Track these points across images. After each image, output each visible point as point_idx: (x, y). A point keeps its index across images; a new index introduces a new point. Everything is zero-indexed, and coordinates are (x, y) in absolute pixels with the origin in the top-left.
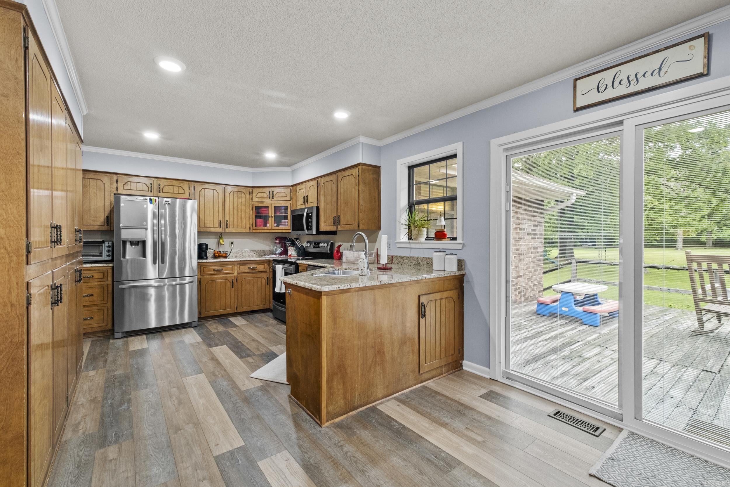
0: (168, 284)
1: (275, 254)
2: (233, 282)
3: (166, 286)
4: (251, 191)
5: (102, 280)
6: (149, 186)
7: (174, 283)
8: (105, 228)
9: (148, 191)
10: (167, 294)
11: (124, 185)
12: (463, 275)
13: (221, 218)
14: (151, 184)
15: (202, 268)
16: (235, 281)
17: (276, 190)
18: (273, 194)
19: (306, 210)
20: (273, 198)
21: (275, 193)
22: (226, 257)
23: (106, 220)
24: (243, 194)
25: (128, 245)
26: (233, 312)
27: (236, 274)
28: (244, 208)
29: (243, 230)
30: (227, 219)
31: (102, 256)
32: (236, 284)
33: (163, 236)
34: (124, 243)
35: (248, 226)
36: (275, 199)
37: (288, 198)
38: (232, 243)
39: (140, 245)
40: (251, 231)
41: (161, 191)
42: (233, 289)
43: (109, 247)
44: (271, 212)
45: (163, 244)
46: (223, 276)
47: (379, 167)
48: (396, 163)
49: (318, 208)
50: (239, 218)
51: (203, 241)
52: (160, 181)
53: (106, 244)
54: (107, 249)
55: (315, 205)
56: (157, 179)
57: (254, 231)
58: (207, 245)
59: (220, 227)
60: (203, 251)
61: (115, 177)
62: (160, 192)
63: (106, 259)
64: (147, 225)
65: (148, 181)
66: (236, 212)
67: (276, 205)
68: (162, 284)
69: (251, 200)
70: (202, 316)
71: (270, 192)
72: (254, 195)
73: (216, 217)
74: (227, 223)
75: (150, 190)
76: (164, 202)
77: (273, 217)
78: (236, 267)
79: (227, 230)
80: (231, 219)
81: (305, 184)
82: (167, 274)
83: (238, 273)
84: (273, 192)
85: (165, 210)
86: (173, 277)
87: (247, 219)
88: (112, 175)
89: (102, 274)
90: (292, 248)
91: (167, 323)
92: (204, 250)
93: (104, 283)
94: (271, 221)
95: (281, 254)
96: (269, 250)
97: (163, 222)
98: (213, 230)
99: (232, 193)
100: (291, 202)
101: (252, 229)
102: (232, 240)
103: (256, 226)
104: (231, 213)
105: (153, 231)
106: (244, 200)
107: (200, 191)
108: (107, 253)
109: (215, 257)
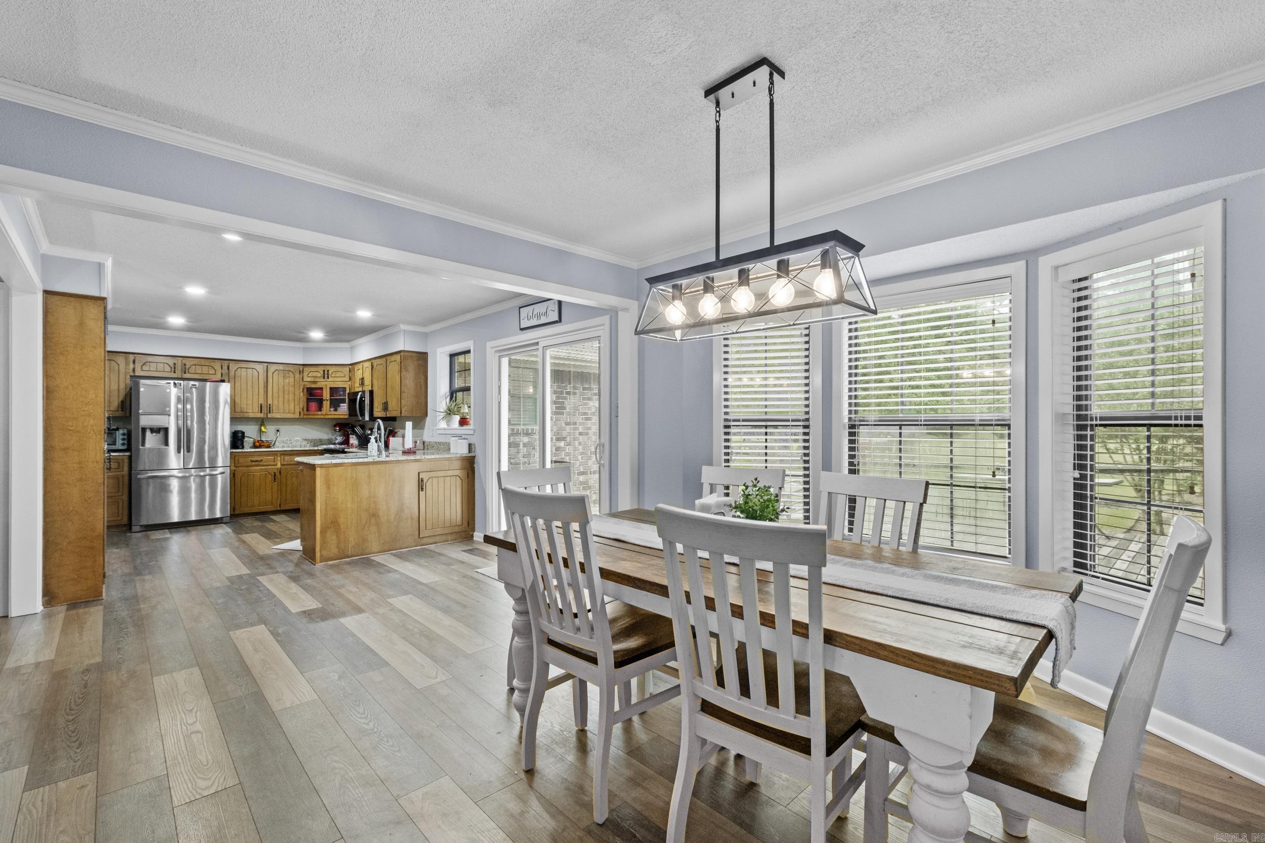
0: (194, 474)
1: (335, 444)
2: (275, 475)
3: (192, 477)
4: (301, 369)
5: (118, 470)
6: (172, 366)
7: (202, 474)
8: (120, 414)
9: (171, 372)
10: (193, 486)
11: (142, 366)
12: (474, 457)
13: (262, 401)
14: (175, 364)
15: (237, 458)
16: (278, 474)
17: (332, 370)
18: (328, 374)
19: (360, 393)
20: (328, 378)
21: (330, 372)
22: (269, 447)
23: (120, 406)
24: (291, 373)
25: (148, 433)
26: (275, 509)
27: (279, 466)
28: (292, 389)
29: (291, 416)
30: (270, 402)
31: (115, 445)
32: (279, 477)
33: (189, 422)
34: (144, 430)
35: (297, 411)
36: (330, 379)
37: (347, 379)
38: (278, 431)
39: (162, 433)
40: (301, 417)
41: (187, 372)
42: (276, 483)
43: (124, 434)
44: (326, 395)
45: (189, 432)
46: (263, 468)
47: (426, 353)
48: (436, 350)
49: (371, 392)
50: (286, 401)
51: (240, 428)
52: (185, 361)
53: (121, 431)
54: (121, 437)
55: (369, 388)
56: (181, 359)
57: (305, 417)
58: (243, 433)
59: (261, 412)
60: (239, 440)
61: (131, 357)
62: (185, 373)
63: (120, 448)
64: (170, 411)
65: (171, 361)
66: (281, 394)
67: (332, 386)
68: (187, 475)
69: (301, 380)
70: (237, 512)
71: (324, 371)
72: (305, 374)
73: (255, 400)
74: (270, 408)
75: (173, 371)
76: (190, 385)
77: (327, 400)
78: (279, 458)
79: (270, 416)
80: (276, 402)
81: (362, 364)
82: (194, 464)
83: (281, 465)
84: (328, 371)
85: (192, 394)
86: (201, 467)
87: (296, 402)
88: (127, 355)
89: (117, 464)
90: (354, 436)
91: (193, 517)
92: (240, 438)
93: (119, 473)
94: (326, 404)
95: (340, 444)
96: (329, 440)
97: (189, 407)
98: (251, 415)
99: (276, 372)
100: (350, 383)
101: (302, 414)
102: (279, 427)
103: (307, 411)
104: (275, 395)
105: (177, 416)
106: (292, 380)
107: (235, 371)
108: (121, 442)
109: (255, 447)
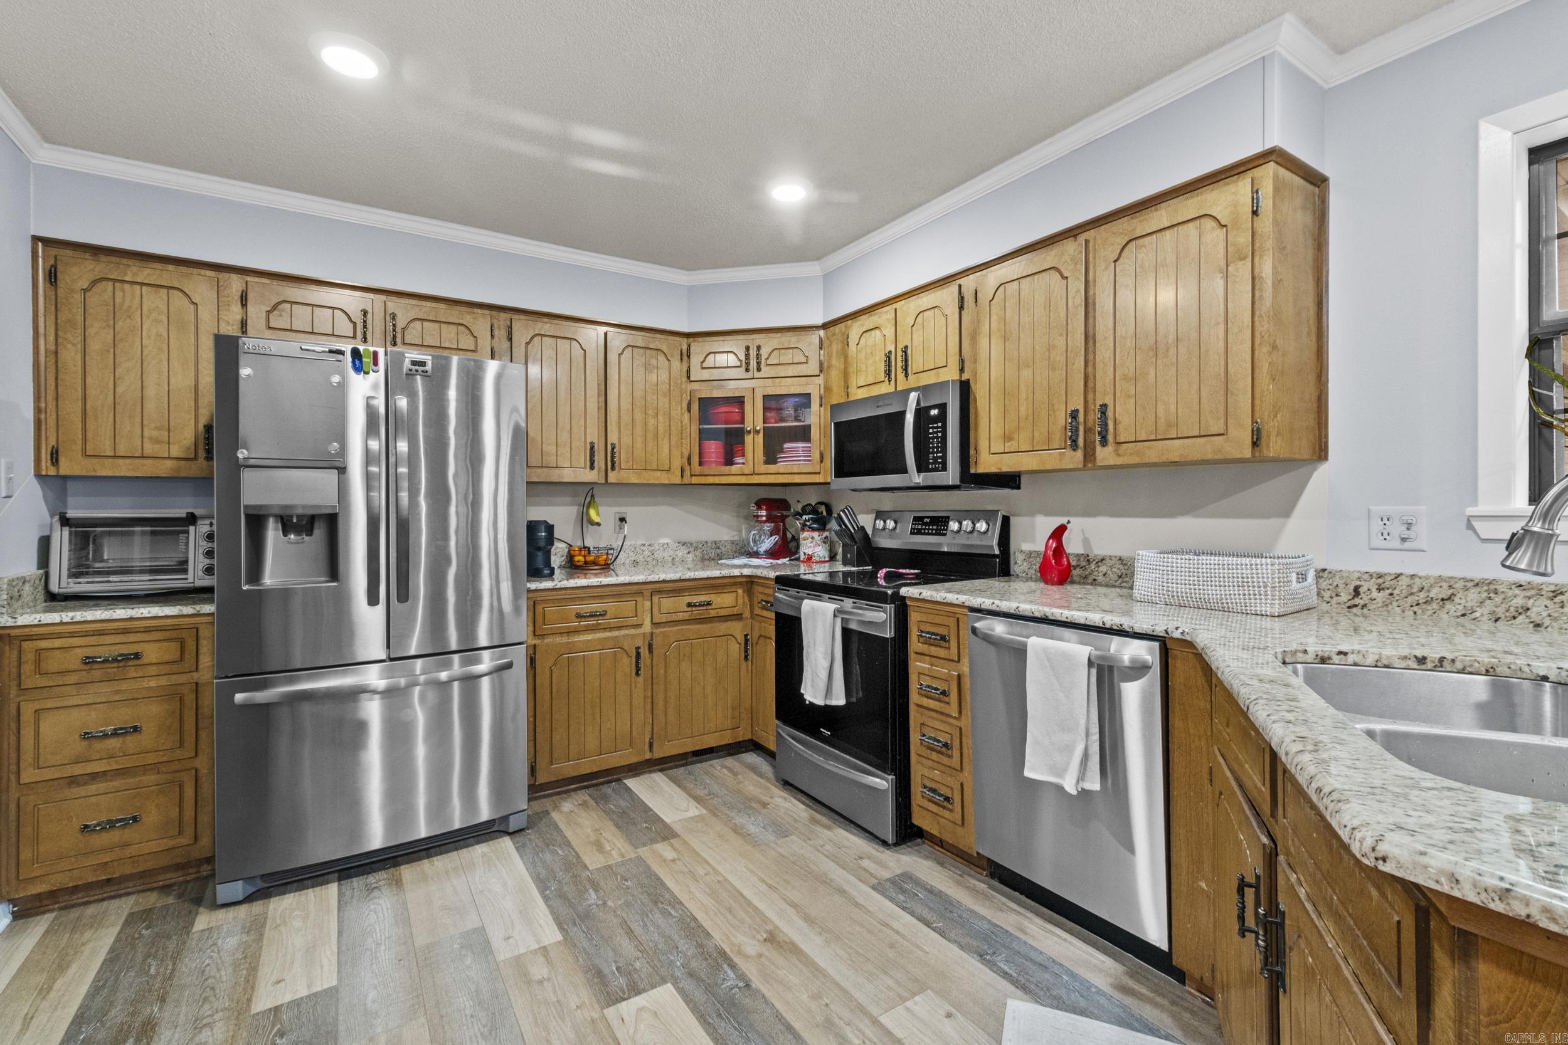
0: (422, 678)
1: (756, 555)
2: (638, 655)
3: (417, 690)
4: (685, 347)
5: (175, 668)
6: (358, 318)
7: (444, 676)
8: (196, 469)
9: (355, 337)
10: (420, 718)
11: (268, 312)
13: (593, 435)
14: (365, 313)
15: (539, 608)
16: (644, 652)
17: (768, 344)
18: (758, 356)
19: (913, 396)
20: (759, 369)
21: (764, 352)
22: (606, 567)
23: (201, 437)
24: (661, 358)
25: (272, 533)
26: (641, 758)
27: (647, 627)
28: (663, 402)
29: (664, 479)
30: (613, 438)
31: (185, 571)
32: (648, 662)
33: (404, 495)
34: (256, 521)
35: (677, 463)
36: (766, 371)
37: (813, 368)
38: (622, 520)
39: (319, 532)
40: (686, 480)
41: (399, 340)
42: (641, 679)
43: (210, 537)
44: (754, 418)
45: (404, 528)
46: (608, 634)
47: (1321, 182)
49: (965, 388)
50: (650, 436)
51: (538, 513)
52: (394, 304)
53: (203, 527)
54: (204, 545)
55: (951, 374)
56: (383, 298)
57: (695, 480)
58: (550, 528)
59: (592, 467)
60: (539, 549)
61: (236, 284)
62: (395, 344)
63: (199, 583)
64: (343, 451)
65: (352, 302)
66: (639, 416)
67: (771, 391)
68: (403, 682)
69: (685, 379)
70: (541, 779)
71: (748, 348)
72: (695, 360)
73: (578, 430)
74: (613, 457)
75: (359, 335)
76: (407, 364)
77: (758, 432)
78: (648, 604)
79: (613, 477)
80: (626, 440)
81: (890, 309)
82: (420, 644)
83: (655, 624)
84: (759, 348)
85: (412, 395)
86: (439, 654)
87: (674, 439)
88: (224, 276)
89: (174, 646)
90: (816, 534)
91: (423, 830)
92: (542, 544)
93: (183, 678)
94: (754, 445)
95: (773, 554)
96: (732, 542)
97: (403, 446)
98: (568, 476)
99: (628, 353)
100: (820, 380)
101: (687, 473)
102: (623, 509)
103: (700, 464)
104: (626, 418)
105: (368, 478)
106: (664, 376)
107: (527, 344)
108: (204, 562)
109: (573, 566)
